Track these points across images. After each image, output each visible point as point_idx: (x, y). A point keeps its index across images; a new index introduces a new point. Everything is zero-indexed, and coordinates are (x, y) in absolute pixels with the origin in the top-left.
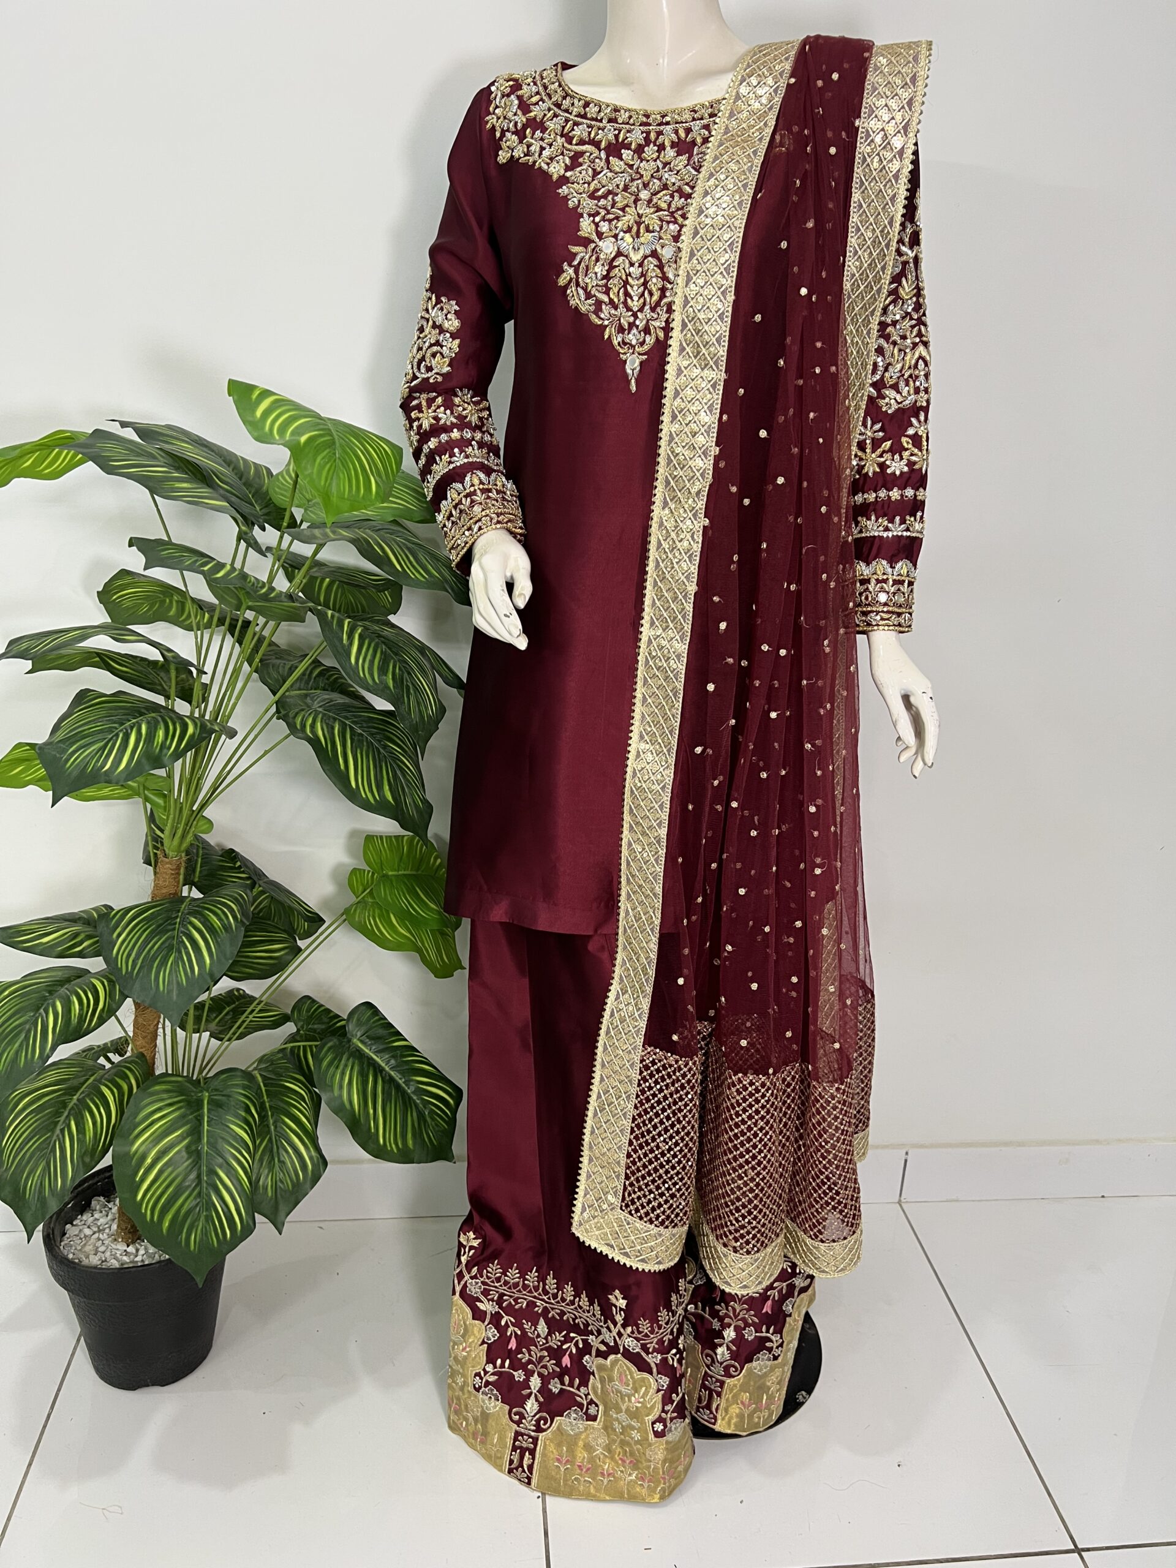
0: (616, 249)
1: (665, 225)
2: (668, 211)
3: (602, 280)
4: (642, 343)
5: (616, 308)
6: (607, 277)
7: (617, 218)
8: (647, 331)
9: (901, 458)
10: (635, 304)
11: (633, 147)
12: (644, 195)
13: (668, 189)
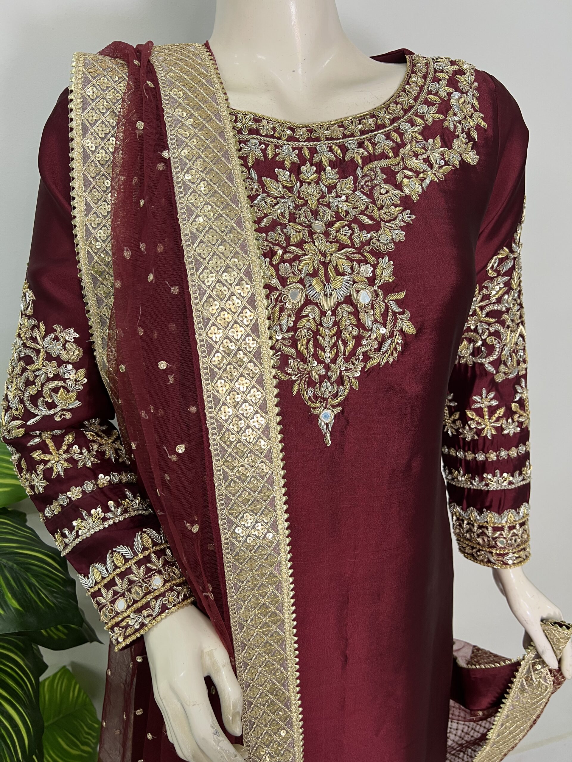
0: (304, 296)
1: (356, 267)
2: (353, 246)
3: (288, 331)
4: (336, 395)
5: (304, 360)
6: (294, 329)
7: (297, 258)
8: (340, 381)
9: (513, 422)
10: (327, 356)
11: (288, 165)
12: (318, 226)
13: (343, 220)
